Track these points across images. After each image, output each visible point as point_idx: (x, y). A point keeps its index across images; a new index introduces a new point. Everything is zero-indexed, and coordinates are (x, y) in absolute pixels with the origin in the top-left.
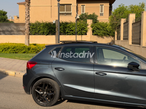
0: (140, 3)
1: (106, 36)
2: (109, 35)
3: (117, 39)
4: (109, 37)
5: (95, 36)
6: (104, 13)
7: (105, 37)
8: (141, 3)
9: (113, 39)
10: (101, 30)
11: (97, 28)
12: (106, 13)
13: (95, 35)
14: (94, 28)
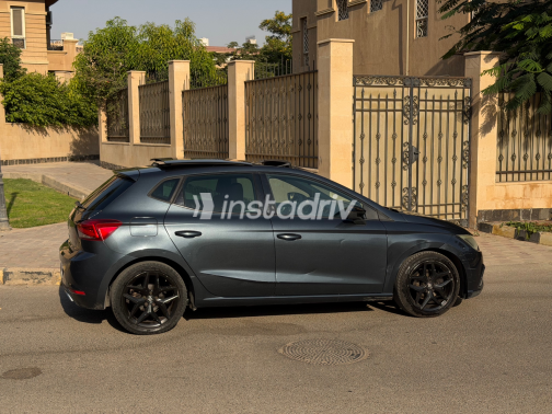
0: (178, 22)
1: (54, 126)
2: (63, 121)
3: (108, 138)
4: (65, 131)
5: (15, 125)
6: (29, 40)
7: (50, 130)
8: (183, 21)
9: (76, 137)
10: (36, 102)
11: (25, 96)
12: (35, 40)
13: (18, 121)
14: (13, 97)
